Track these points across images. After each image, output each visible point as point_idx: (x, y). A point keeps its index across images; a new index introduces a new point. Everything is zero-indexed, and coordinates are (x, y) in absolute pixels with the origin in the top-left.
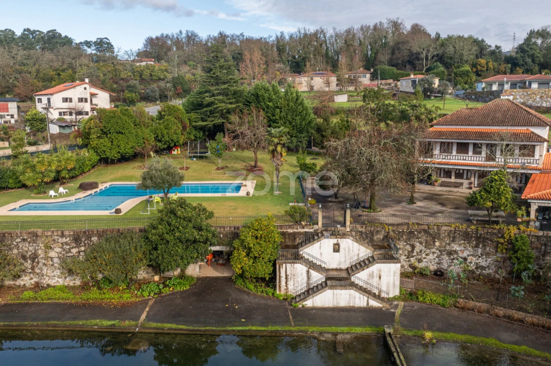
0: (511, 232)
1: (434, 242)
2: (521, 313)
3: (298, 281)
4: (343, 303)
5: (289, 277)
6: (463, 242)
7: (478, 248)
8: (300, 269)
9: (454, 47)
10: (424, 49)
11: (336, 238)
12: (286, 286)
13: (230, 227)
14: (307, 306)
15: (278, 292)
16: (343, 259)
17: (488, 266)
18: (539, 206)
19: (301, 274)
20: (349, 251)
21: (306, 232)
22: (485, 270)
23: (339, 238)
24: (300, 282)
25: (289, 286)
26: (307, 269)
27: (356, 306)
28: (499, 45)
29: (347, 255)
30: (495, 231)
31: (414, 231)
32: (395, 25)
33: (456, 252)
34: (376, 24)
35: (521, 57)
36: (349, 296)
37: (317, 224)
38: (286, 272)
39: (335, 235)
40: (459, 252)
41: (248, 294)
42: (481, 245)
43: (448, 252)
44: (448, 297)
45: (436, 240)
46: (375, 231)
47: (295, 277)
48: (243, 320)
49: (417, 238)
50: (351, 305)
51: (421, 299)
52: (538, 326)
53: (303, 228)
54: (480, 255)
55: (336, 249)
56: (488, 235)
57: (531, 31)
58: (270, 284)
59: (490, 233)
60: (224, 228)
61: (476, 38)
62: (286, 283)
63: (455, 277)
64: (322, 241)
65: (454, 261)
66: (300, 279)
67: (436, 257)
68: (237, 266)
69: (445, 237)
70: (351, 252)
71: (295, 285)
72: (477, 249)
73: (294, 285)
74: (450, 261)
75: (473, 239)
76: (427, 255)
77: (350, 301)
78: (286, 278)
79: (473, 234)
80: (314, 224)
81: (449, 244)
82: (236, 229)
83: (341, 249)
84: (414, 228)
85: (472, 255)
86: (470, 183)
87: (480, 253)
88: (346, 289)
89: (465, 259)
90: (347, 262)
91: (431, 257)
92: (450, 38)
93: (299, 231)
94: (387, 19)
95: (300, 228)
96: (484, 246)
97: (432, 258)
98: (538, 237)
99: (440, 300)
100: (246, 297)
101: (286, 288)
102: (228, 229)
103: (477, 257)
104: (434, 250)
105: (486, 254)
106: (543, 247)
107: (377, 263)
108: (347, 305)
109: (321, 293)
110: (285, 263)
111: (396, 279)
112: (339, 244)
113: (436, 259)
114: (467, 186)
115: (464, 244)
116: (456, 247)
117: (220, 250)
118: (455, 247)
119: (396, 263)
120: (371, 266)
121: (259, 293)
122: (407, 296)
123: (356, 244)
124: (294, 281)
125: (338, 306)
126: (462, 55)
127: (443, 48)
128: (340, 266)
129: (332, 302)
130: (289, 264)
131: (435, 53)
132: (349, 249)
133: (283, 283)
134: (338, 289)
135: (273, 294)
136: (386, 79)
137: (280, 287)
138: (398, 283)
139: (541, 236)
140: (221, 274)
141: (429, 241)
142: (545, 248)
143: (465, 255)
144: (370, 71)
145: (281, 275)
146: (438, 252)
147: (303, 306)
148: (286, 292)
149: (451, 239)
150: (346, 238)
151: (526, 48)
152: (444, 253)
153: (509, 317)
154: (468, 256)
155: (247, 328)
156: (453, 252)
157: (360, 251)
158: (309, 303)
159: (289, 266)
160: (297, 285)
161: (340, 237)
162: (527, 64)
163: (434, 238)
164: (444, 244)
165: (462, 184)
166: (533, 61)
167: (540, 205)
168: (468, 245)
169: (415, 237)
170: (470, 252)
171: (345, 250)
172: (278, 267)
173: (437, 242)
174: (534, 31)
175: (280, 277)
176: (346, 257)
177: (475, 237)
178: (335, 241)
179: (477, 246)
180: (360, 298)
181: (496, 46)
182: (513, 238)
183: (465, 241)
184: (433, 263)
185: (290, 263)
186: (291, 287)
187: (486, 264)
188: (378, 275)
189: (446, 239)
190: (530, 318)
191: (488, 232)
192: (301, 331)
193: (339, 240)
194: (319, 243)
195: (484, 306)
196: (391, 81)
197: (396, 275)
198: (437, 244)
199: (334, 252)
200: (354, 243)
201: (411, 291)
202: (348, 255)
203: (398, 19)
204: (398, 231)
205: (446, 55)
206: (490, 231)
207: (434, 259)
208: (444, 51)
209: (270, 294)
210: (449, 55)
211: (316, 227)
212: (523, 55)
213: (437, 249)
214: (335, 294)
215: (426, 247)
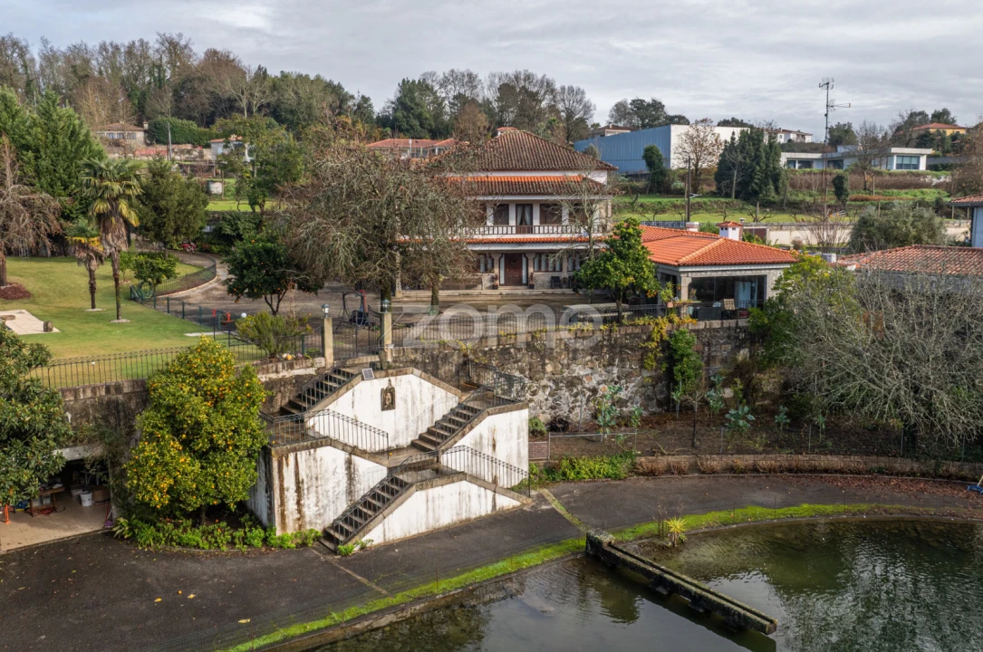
0: (661, 328)
1: (544, 365)
2: (747, 457)
3: (327, 492)
4: (446, 518)
5: (305, 486)
6: (589, 358)
7: (613, 365)
8: (331, 458)
9: (296, 93)
10: (243, 93)
11: (387, 376)
12: (300, 511)
13: (94, 390)
14: (375, 543)
15: (279, 533)
16: (402, 426)
17: (630, 398)
18: (693, 279)
19: (334, 473)
20: (414, 403)
21: (298, 377)
22: (627, 407)
23: (392, 375)
24: (330, 494)
25: (305, 510)
26: (348, 456)
27: (473, 516)
28: (367, 96)
29: (410, 414)
30: (637, 331)
31: (508, 348)
32: (175, 48)
33: (579, 379)
34: (134, 43)
35: (404, 117)
36: (457, 496)
37: (323, 355)
38: (297, 474)
39: (382, 369)
40: (584, 379)
41: (193, 557)
42: (617, 360)
43: (568, 382)
44: (620, 459)
45: (547, 361)
46: (441, 355)
47: (319, 483)
48: (243, 621)
49: (515, 362)
50: (464, 516)
51: (572, 475)
52: (781, 472)
53: (291, 366)
54: (616, 380)
55: (388, 401)
56: (626, 339)
57: (404, 81)
58: (242, 520)
59: (630, 334)
60: (75, 392)
61: (328, 80)
62: (298, 503)
63: (609, 422)
64: (356, 388)
65: (579, 398)
66: (330, 486)
67: (550, 395)
68: (156, 487)
69: (560, 354)
70: (418, 403)
71: (320, 504)
72: (610, 368)
73: (317, 505)
74: (573, 399)
75: (605, 350)
76: (534, 393)
77: (461, 508)
78: (299, 490)
79: (604, 339)
80: (313, 355)
81: (568, 366)
82: (113, 391)
83: (398, 401)
84: (509, 342)
85: (605, 382)
86: (494, 279)
87: (615, 376)
88: (453, 482)
89: (594, 391)
90: (410, 429)
91: (541, 396)
92: (285, 76)
93: (280, 375)
94: (159, 34)
95: (283, 368)
96: (622, 360)
97: (542, 399)
98: (697, 332)
99: (607, 468)
100: (191, 567)
101: (298, 516)
102: (89, 394)
103: (613, 383)
104: (544, 382)
105: (626, 377)
106: (706, 349)
107: (489, 415)
108: (455, 518)
109: (402, 503)
110: (295, 450)
111: (521, 445)
112: (393, 388)
113: (550, 398)
114: (489, 284)
115: (591, 361)
116: (579, 370)
117: (77, 456)
118: (577, 371)
119: (522, 408)
120: (477, 425)
121: (225, 548)
122: (544, 476)
123: (427, 385)
124: (317, 492)
125: (437, 526)
126: (309, 107)
127: (275, 93)
128: (397, 442)
129: (424, 520)
130: (303, 452)
131: (264, 101)
132: (413, 398)
133: (291, 505)
134: (437, 486)
135: (265, 540)
136: (179, 144)
137: (283, 516)
138: (525, 452)
139: (703, 330)
140: (65, 530)
141: (535, 366)
142: (709, 349)
143: (594, 383)
144: (143, 127)
145: (286, 485)
146: (551, 384)
147: (363, 548)
148: (300, 526)
149: (571, 356)
150: (406, 374)
151: (409, 104)
152: (561, 384)
153: (731, 469)
154: (599, 383)
155: (277, 636)
156: (576, 381)
157: (436, 400)
158: (376, 535)
159: (303, 455)
160: (325, 502)
161: (394, 371)
162: (413, 129)
163: (543, 358)
164: (560, 366)
165: (480, 281)
166: (422, 125)
167: (695, 275)
168: (597, 363)
169: (512, 360)
170: (601, 375)
171: (406, 401)
172: (275, 464)
173: (549, 365)
174: (408, 82)
175: (282, 489)
176: (407, 417)
177: (607, 346)
178: (382, 383)
179: (611, 363)
180: (479, 496)
181: (363, 97)
182: (666, 337)
183: (592, 355)
184: (544, 408)
185: (307, 448)
186: (310, 511)
187: (626, 395)
188: (491, 442)
189: (563, 357)
190: (764, 462)
191: (626, 334)
192: (418, 600)
193: (393, 379)
194: (350, 392)
195: (683, 460)
196: (189, 147)
197: (522, 434)
198: (549, 368)
199: (383, 409)
200: (423, 381)
201: (545, 464)
202: (413, 413)
203: (180, 35)
204: (481, 351)
205: (283, 106)
206: (629, 331)
207: (547, 400)
208: (279, 100)
209: (257, 543)
210: (288, 106)
211: (320, 362)
212: (405, 114)
213: (549, 379)
214: (430, 498)
215: (531, 378)
